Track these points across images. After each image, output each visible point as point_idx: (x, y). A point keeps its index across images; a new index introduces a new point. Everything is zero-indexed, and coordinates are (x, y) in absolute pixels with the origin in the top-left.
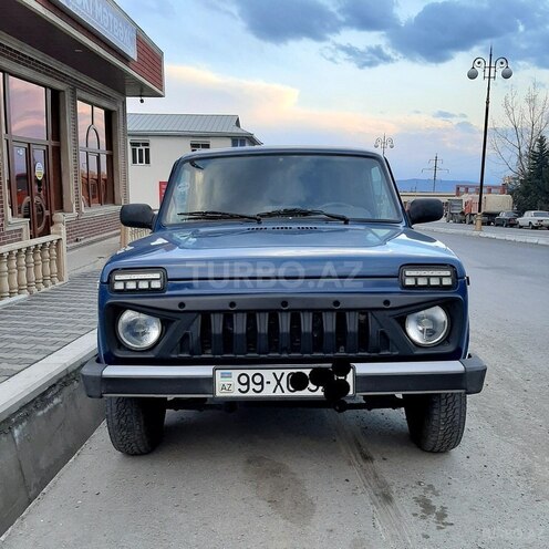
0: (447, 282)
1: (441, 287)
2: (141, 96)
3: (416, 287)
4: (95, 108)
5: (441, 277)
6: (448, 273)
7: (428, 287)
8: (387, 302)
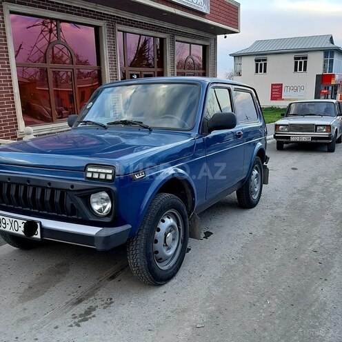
0: (110, 177)
1: (106, 180)
2: (225, 34)
3: (92, 178)
4: (192, 45)
5: (106, 174)
6: (111, 172)
7: (98, 179)
8: (72, 187)
